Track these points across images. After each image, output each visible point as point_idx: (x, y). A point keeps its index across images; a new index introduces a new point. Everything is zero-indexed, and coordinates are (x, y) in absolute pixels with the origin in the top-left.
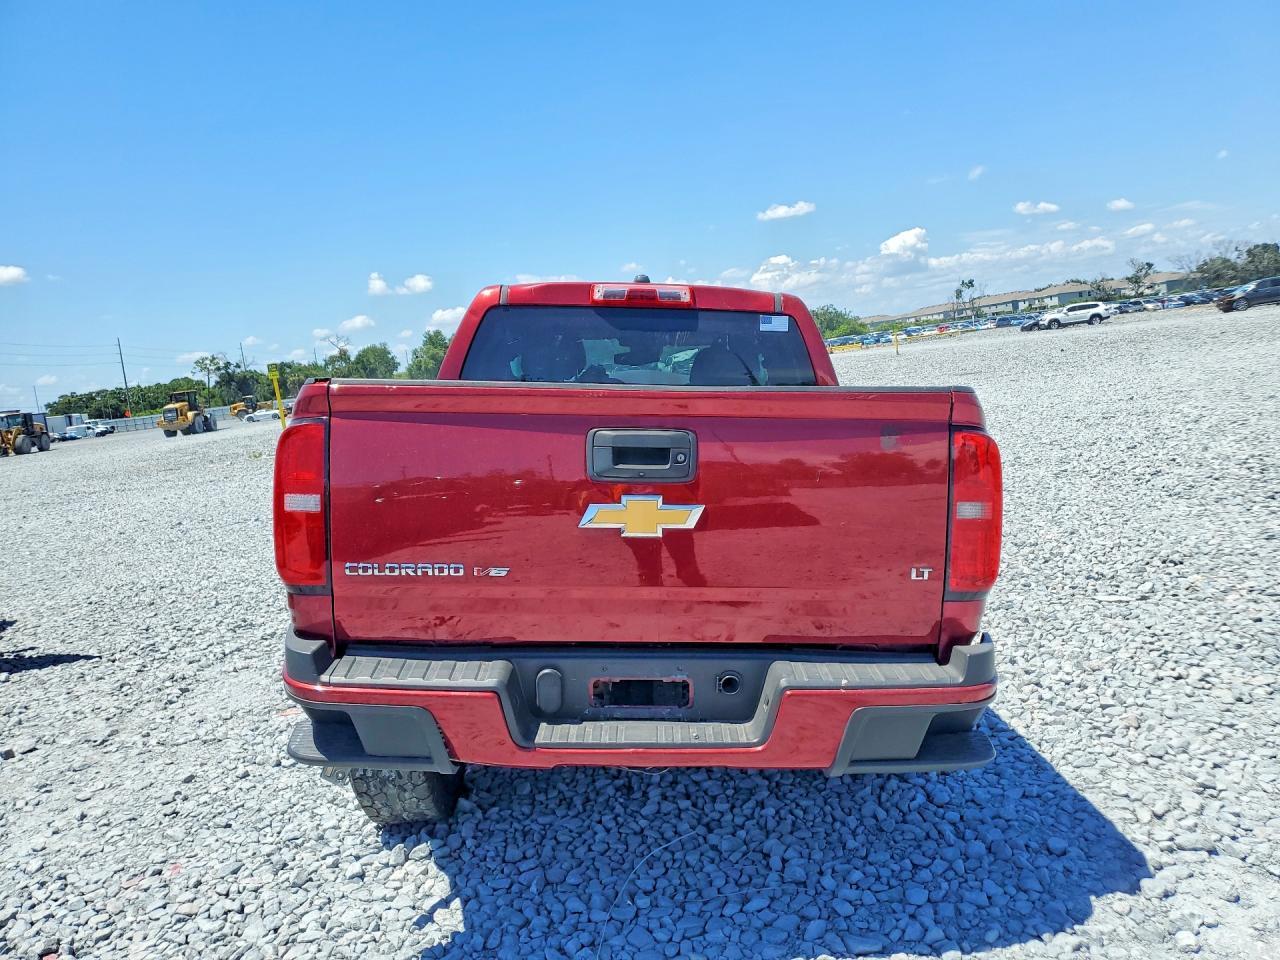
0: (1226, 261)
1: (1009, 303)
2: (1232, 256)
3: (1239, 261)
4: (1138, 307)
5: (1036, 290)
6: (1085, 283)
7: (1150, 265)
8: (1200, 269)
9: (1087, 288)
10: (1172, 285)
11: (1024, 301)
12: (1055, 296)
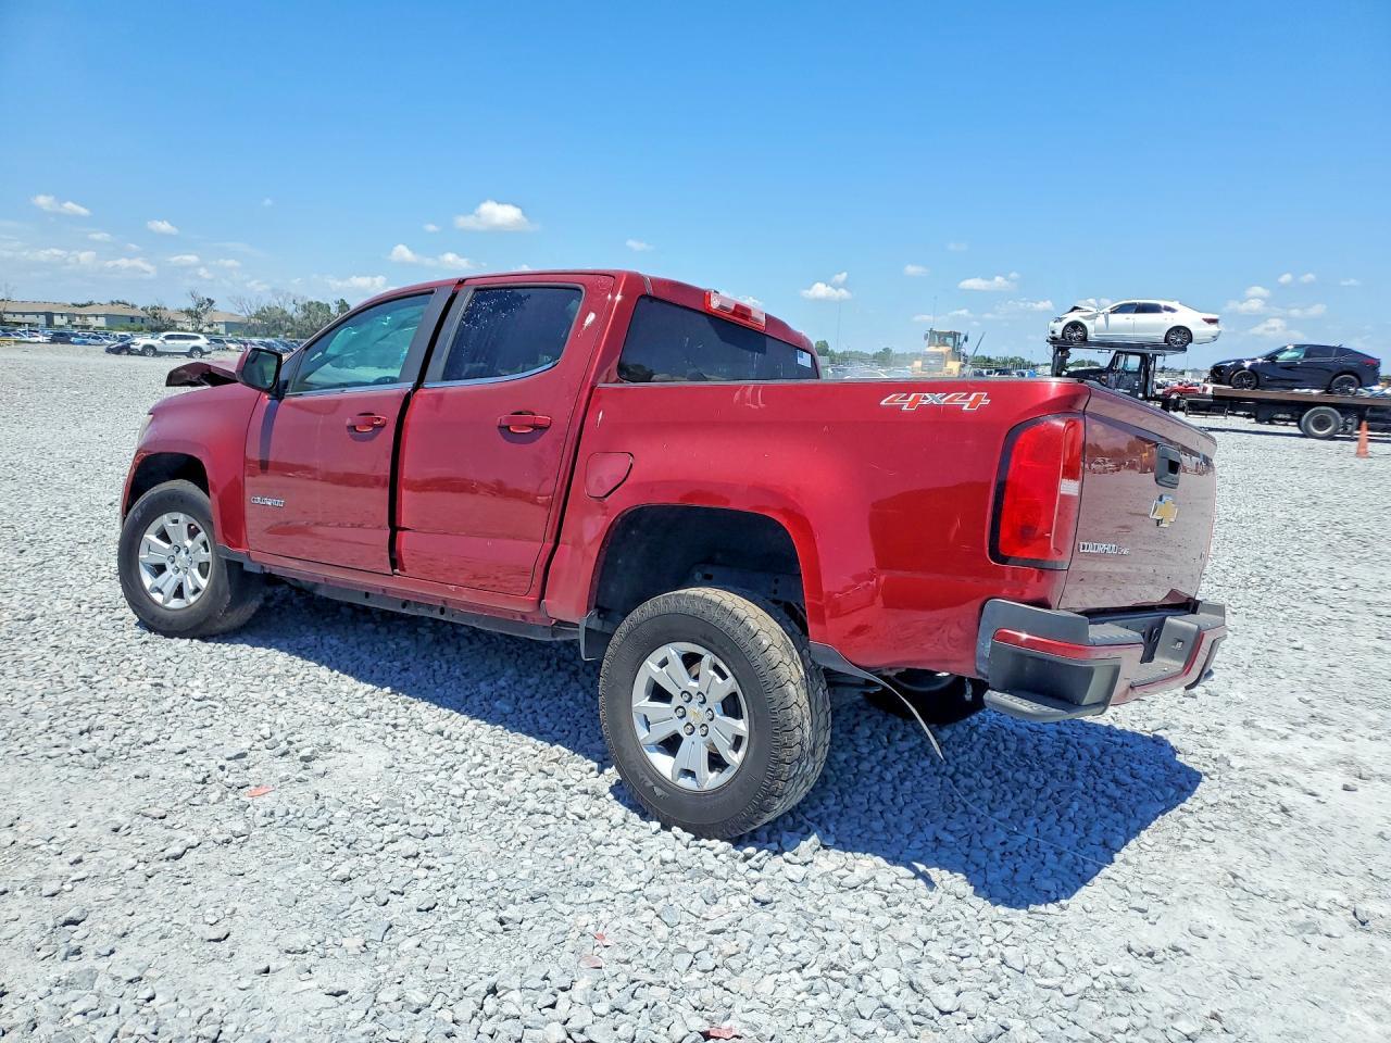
0: (284, 312)
1: (42, 314)
2: (290, 309)
3: (295, 315)
4: (221, 345)
5: (75, 305)
6: (133, 307)
7: (211, 302)
8: (258, 316)
9: (137, 313)
10: (230, 326)
11: (62, 315)
12: (101, 316)
